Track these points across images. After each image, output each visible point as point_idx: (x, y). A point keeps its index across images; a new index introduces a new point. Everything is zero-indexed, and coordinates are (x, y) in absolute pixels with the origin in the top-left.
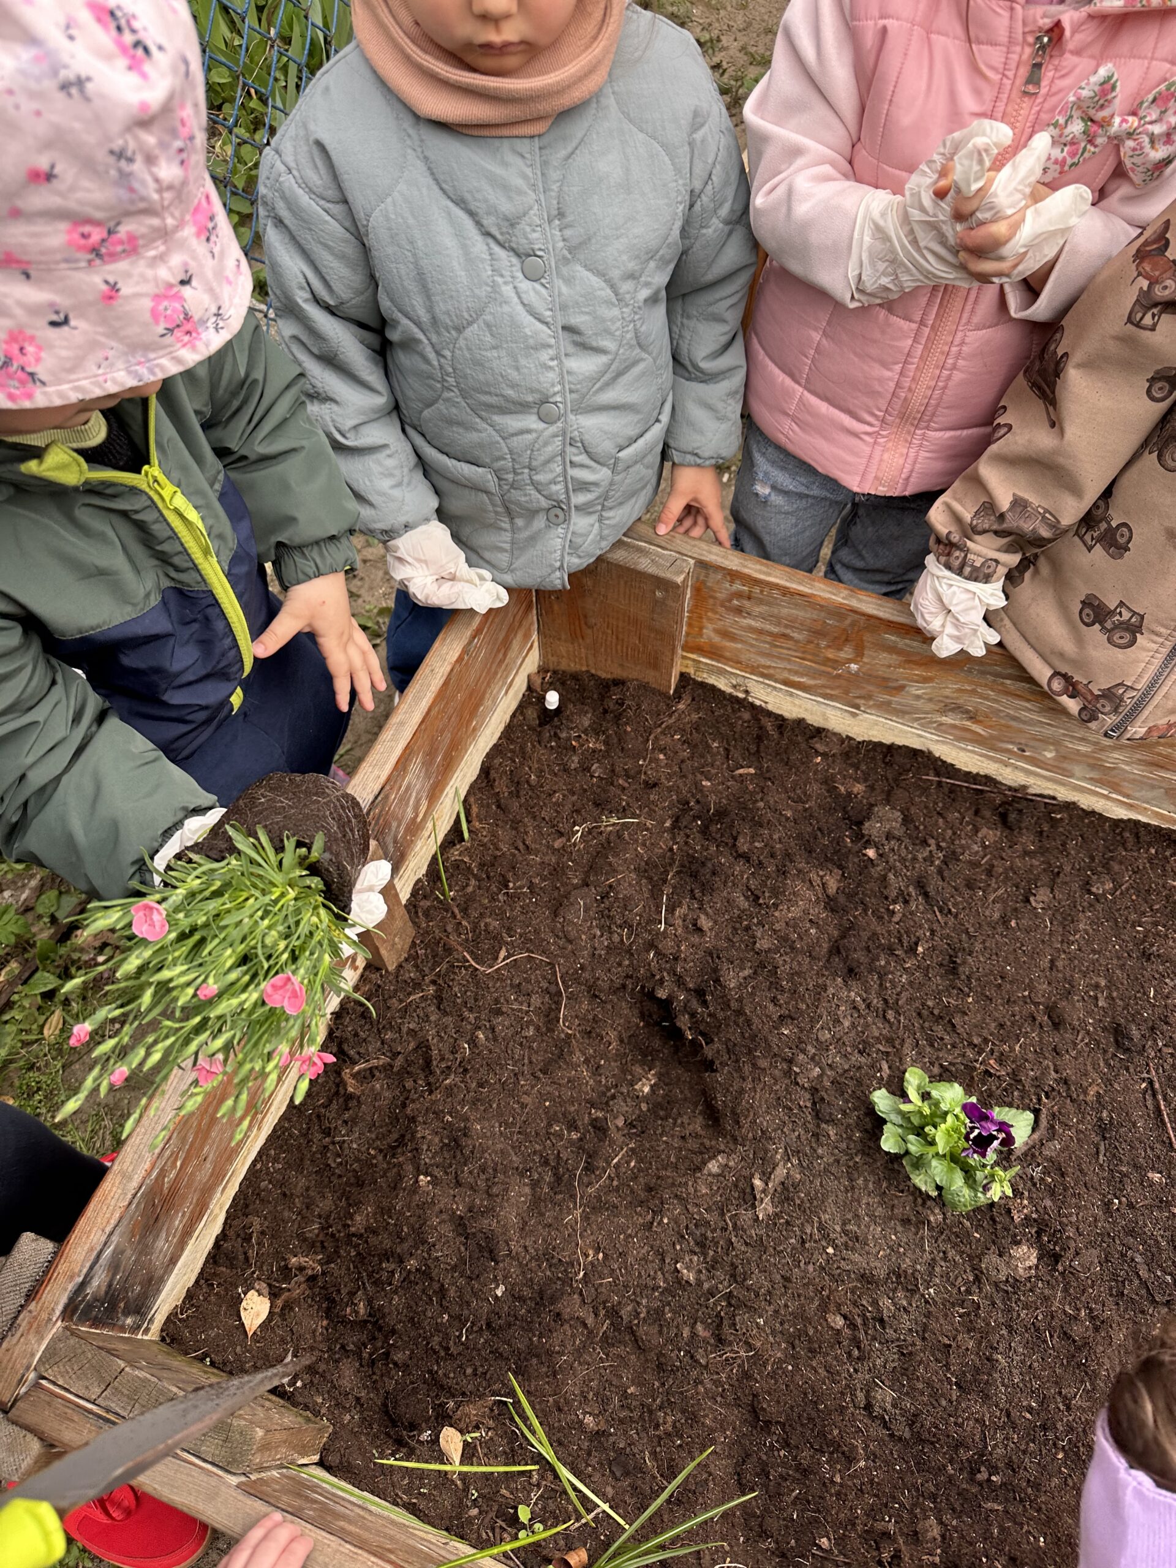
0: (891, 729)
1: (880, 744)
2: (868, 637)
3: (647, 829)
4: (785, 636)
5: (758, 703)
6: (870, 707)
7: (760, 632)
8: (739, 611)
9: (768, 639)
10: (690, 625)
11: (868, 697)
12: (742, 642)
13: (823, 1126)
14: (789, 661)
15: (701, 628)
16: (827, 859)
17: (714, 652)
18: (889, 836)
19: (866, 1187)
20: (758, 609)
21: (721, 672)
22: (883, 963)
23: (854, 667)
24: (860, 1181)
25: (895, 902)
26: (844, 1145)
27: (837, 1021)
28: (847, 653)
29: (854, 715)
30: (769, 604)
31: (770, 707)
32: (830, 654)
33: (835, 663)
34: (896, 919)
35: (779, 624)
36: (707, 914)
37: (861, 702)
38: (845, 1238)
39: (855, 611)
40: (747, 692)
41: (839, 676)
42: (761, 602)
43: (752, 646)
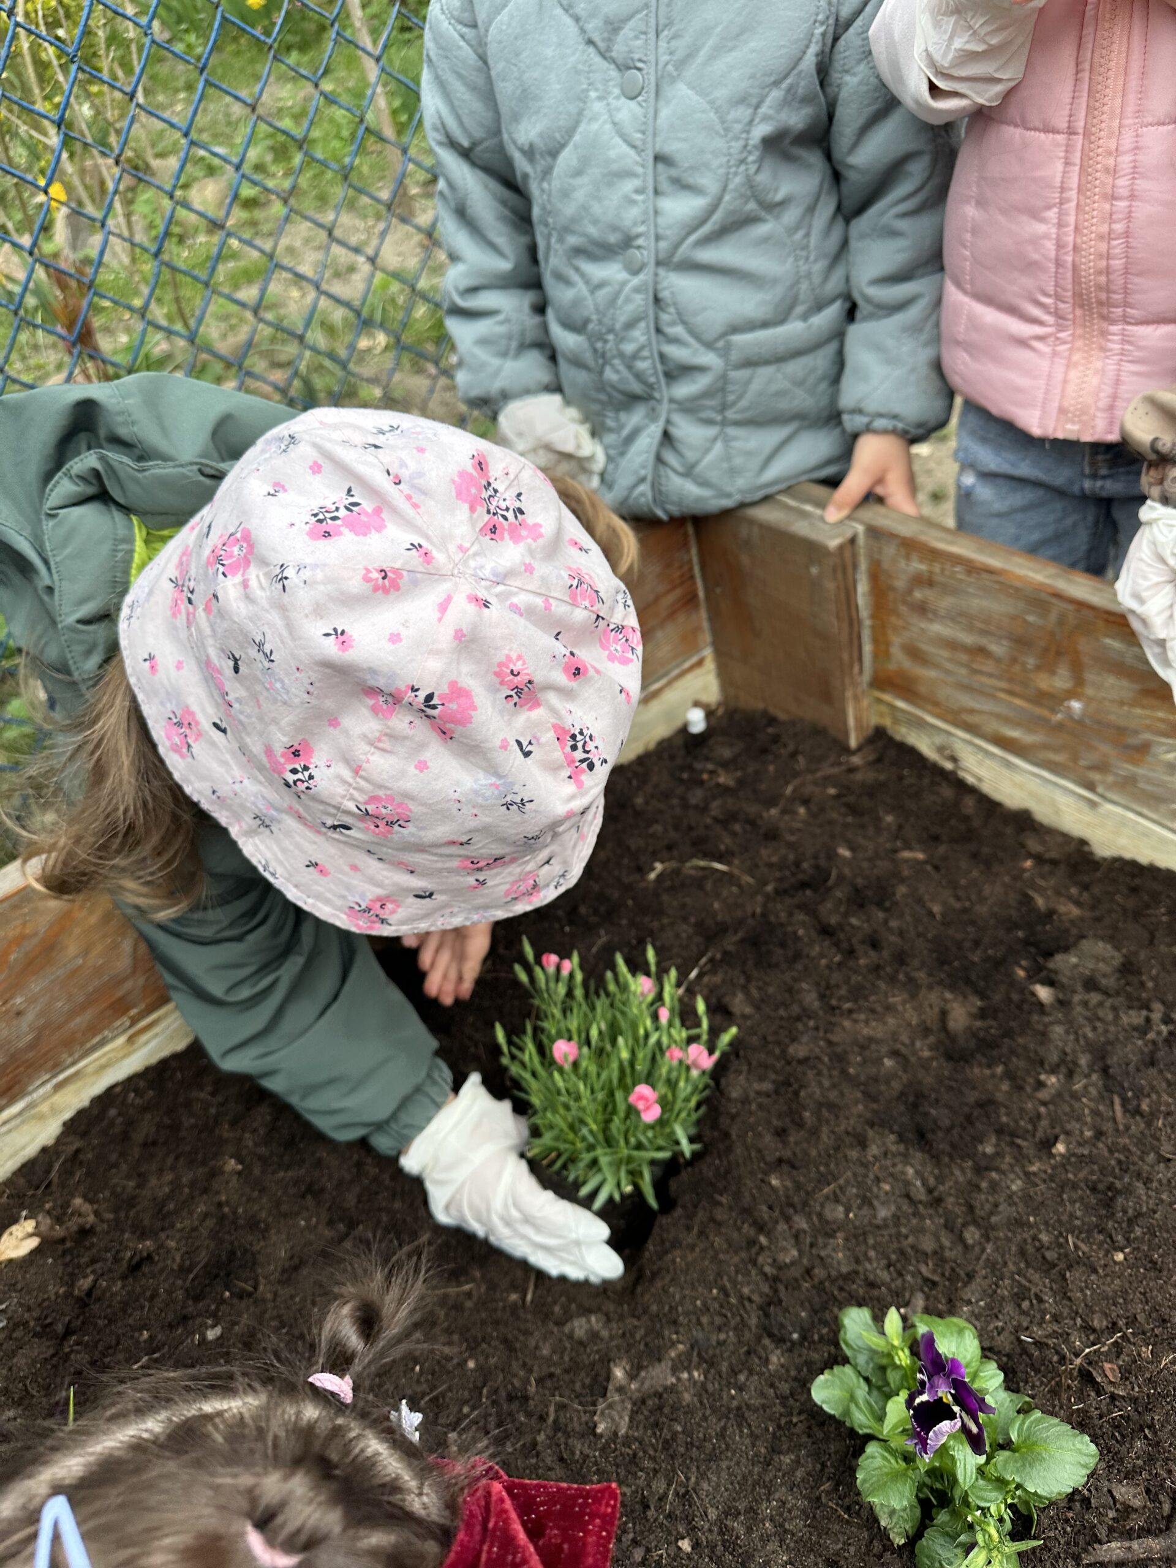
0: (1146, 834)
1: (1134, 864)
2: (1084, 645)
3: (740, 886)
4: (981, 651)
5: (970, 780)
6: (1110, 787)
7: (953, 645)
8: (922, 609)
9: (964, 657)
10: (875, 641)
11: (1102, 767)
12: (937, 666)
13: (766, 1341)
14: (994, 697)
15: (888, 644)
16: (968, 982)
17: (904, 687)
18: (1091, 984)
19: (791, 1472)
20: (945, 603)
21: (921, 725)
22: (989, 1150)
23: (1076, 705)
24: (787, 1459)
25: (1053, 1071)
26: (785, 1388)
27: (867, 1201)
28: (1061, 681)
29: (1093, 805)
30: (954, 592)
31: (986, 788)
32: (1043, 682)
33: (1053, 700)
34: (1043, 1095)
35: (970, 629)
36: (747, 994)
37: (1095, 776)
38: (715, 1537)
39: (1058, 596)
40: (954, 759)
41: (1060, 727)
42: (946, 590)
43: (948, 672)
